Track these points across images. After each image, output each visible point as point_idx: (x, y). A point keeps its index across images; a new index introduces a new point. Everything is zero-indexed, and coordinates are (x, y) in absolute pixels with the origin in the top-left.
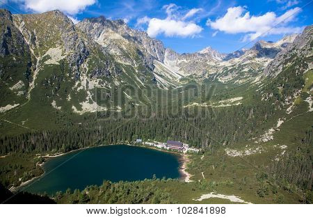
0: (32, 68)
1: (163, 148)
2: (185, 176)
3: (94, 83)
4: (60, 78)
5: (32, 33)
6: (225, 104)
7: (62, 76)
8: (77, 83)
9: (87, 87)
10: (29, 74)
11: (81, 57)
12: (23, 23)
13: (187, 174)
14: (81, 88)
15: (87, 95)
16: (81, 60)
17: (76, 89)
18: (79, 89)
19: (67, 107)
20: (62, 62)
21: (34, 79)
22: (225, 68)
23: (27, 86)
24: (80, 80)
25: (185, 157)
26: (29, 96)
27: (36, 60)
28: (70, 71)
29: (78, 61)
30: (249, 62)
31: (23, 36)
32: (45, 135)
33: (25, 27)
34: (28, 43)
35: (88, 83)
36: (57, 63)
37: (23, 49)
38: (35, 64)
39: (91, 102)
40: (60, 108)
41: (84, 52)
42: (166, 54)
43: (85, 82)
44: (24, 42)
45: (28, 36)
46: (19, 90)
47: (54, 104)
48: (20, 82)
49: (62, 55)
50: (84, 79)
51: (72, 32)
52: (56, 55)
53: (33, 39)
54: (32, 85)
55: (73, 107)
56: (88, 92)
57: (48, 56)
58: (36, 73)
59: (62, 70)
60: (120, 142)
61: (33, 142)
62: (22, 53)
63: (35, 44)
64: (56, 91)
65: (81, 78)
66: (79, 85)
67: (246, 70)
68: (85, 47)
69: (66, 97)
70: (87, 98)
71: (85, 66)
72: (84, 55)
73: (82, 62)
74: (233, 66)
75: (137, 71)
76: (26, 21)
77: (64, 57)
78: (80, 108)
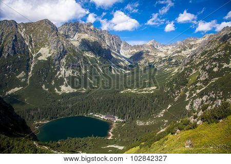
0: (30, 62)
1: (104, 119)
2: (110, 135)
3: (69, 73)
4: (47, 69)
5: (30, 37)
6: (146, 91)
7: (49, 69)
8: (58, 73)
9: (65, 75)
10: (28, 66)
11: (61, 55)
12: (24, 29)
13: (111, 134)
14: (61, 76)
15: (64, 80)
16: (61, 57)
17: (58, 76)
18: (59, 77)
19: (51, 89)
20: (49, 58)
21: (31, 70)
22: (161, 58)
23: (27, 75)
24: (60, 71)
25: (114, 125)
26: (28, 82)
27: (32, 56)
28: (54, 65)
29: (59, 57)
30: (176, 54)
31: (24, 39)
32: (39, 110)
33: (25, 33)
34: (27, 44)
35: (65, 72)
36: (46, 59)
37: (25, 49)
38: (32, 59)
39: (66, 86)
40: (47, 89)
41: (63, 51)
42: (122, 45)
43: (63, 72)
44: (25, 44)
45: (27, 39)
46: (22, 78)
47: (44, 87)
48: (23, 72)
49: (49, 53)
50: (63, 69)
51: (56, 37)
52: (45, 53)
53: (31, 41)
54: (30, 73)
55: (56, 89)
56: (65, 79)
57: (40, 53)
58: (32, 65)
59: (49, 64)
60: (80, 115)
61: (33, 114)
62: (24, 52)
63: (32, 45)
64: (45, 78)
65: (61, 69)
66: (60, 74)
67: (174, 61)
68: (64, 48)
69: (51, 82)
70: (64, 83)
71: (63, 61)
72: (63, 53)
73: (62, 58)
74: (166, 57)
75: (99, 62)
76: (26, 28)
77: (50, 55)
78: (59, 89)
